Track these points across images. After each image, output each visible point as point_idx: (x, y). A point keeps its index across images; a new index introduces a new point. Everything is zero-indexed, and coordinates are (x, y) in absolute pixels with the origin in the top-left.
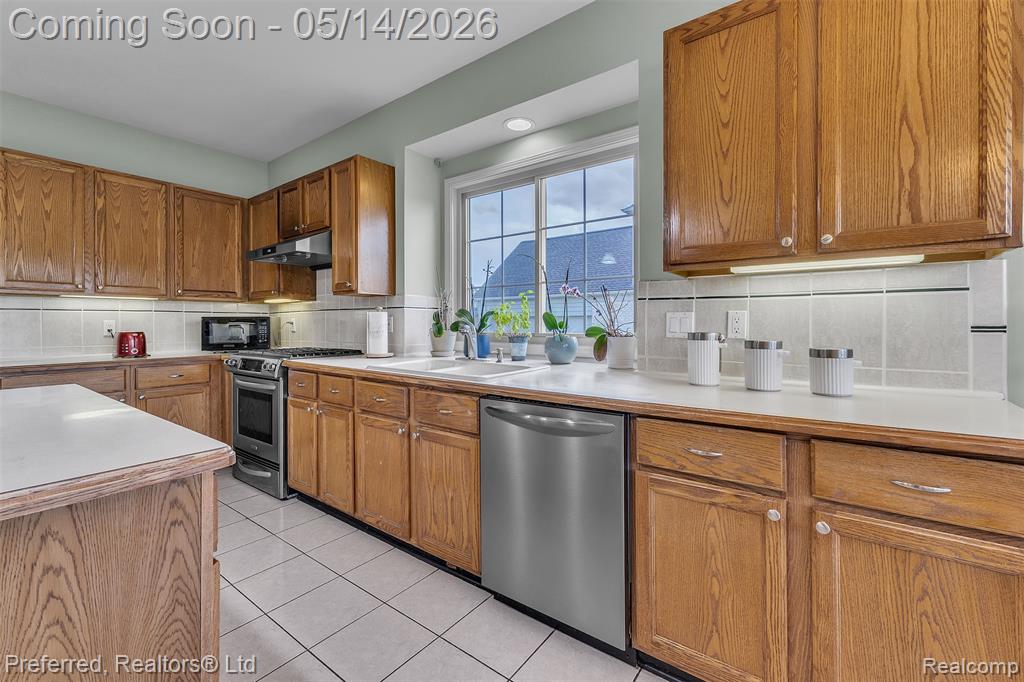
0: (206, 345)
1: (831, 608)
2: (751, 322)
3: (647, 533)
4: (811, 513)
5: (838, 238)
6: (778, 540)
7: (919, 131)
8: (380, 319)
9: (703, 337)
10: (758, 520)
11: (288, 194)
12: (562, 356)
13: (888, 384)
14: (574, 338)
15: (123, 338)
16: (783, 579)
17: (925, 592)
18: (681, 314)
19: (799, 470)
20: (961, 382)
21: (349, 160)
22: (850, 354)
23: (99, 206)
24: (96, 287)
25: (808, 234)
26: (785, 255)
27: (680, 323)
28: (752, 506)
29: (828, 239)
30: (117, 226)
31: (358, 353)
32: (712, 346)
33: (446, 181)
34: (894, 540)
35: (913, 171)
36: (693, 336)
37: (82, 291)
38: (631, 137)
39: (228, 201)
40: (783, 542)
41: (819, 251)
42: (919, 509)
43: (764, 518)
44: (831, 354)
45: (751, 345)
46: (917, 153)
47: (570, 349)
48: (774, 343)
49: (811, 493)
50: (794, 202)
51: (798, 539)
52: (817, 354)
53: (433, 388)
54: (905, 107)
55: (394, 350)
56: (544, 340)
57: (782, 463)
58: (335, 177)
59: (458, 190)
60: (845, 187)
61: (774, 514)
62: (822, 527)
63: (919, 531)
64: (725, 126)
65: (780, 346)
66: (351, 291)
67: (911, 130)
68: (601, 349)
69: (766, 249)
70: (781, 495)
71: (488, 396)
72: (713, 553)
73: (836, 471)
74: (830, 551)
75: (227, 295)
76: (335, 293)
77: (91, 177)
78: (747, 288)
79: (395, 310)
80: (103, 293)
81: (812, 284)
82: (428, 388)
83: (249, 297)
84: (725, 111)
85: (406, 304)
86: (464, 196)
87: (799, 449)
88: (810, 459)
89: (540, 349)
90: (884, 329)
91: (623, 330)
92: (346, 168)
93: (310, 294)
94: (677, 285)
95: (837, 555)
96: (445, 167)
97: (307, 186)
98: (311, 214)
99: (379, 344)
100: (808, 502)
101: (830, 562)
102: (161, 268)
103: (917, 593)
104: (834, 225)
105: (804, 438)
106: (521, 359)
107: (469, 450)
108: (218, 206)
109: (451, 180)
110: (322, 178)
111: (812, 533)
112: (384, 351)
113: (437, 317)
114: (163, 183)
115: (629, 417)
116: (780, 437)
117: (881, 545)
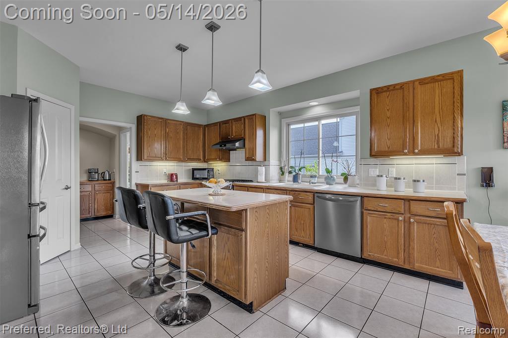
0: (194, 178)
1: (414, 239)
2: (396, 172)
3: (367, 227)
4: (410, 218)
5: (419, 151)
6: (402, 225)
7: (439, 125)
8: (262, 170)
9: (382, 176)
10: (397, 221)
11: (224, 125)
12: (331, 183)
13: (435, 190)
14: (335, 177)
15: (172, 175)
16: (403, 234)
17: (435, 233)
18: (373, 169)
19: (407, 208)
20: (454, 189)
21: (253, 115)
22: (424, 181)
23: (167, 131)
24: (166, 158)
25: (411, 149)
26: (405, 154)
27: (374, 172)
28: (396, 217)
29: (416, 151)
30: (171, 138)
31: (251, 181)
32: (384, 179)
33: (282, 120)
34: (428, 222)
35: (438, 135)
36: (378, 176)
37: (163, 160)
38: (357, 109)
39: (199, 126)
40: (403, 225)
41: (414, 154)
42: (433, 215)
43: (398, 220)
44: (418, 181)
45: (396, 178)
46: (439, 130)
47: (334, 180)
48: (402, 178)
49: (410, 213)
50: (408, 140)
51: (407, 225)
52: (415, 181)
53: (296, 191)
54: (436, 118)
55: (267, 180)
56: (324, 177)
57: (403, 207)
58: (247, 121)
59: (286, 123)
60: (421, 138)
61: (400, 218)
62: (412, 220)
63: (434, 219)
64: (389, 118)
65: (404, 179)
66: (254, 160)
67: (437, 125)
68: (346, 179)
69: (400, 152)
70: (402, 214)
71: (317, 193)
72: (385, 230)
73: (416, 208)
74: (414, 226)
75: (198, 160)
76: (246, 160)
77: (165, 122)
78: (395, 162)
79: (267, 166)
80: (168, 160)
81: (414, 161)
82: (294, 191)
83: (205, 161)
84: (388, 114)
85: (271, 163)
86: (289, 125)
87: (407, 203)
88: (410, 205)
89: (323, 180)
90: (434, 175)
91: (353, 174)
92: (252, 117)
93: (228, 160)
94: (373, 161)
95: (416, 227)
96: (282, 115)
97: (234, 123)
98: (235, 132)
99: (262, 178)
100: (409, 215)
101: (414, 228)
102: (182, 151)
103: (433, 233)
104: (418, 147)
105: (408, 200)
106: (315, 183)
107: (310, 209)
108: (196, 128)
109: (284, 119)
110: (241, 120)
111: (410, 222)
112: (264, 181)
113: (281, 168)
114: (182, 122)
115: (363, 197)
116: (403, 200)
117: (425, 223)
